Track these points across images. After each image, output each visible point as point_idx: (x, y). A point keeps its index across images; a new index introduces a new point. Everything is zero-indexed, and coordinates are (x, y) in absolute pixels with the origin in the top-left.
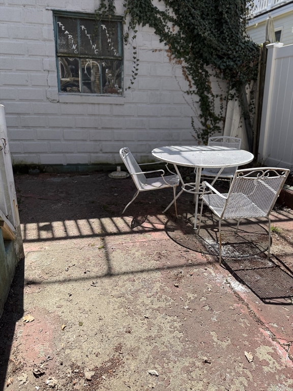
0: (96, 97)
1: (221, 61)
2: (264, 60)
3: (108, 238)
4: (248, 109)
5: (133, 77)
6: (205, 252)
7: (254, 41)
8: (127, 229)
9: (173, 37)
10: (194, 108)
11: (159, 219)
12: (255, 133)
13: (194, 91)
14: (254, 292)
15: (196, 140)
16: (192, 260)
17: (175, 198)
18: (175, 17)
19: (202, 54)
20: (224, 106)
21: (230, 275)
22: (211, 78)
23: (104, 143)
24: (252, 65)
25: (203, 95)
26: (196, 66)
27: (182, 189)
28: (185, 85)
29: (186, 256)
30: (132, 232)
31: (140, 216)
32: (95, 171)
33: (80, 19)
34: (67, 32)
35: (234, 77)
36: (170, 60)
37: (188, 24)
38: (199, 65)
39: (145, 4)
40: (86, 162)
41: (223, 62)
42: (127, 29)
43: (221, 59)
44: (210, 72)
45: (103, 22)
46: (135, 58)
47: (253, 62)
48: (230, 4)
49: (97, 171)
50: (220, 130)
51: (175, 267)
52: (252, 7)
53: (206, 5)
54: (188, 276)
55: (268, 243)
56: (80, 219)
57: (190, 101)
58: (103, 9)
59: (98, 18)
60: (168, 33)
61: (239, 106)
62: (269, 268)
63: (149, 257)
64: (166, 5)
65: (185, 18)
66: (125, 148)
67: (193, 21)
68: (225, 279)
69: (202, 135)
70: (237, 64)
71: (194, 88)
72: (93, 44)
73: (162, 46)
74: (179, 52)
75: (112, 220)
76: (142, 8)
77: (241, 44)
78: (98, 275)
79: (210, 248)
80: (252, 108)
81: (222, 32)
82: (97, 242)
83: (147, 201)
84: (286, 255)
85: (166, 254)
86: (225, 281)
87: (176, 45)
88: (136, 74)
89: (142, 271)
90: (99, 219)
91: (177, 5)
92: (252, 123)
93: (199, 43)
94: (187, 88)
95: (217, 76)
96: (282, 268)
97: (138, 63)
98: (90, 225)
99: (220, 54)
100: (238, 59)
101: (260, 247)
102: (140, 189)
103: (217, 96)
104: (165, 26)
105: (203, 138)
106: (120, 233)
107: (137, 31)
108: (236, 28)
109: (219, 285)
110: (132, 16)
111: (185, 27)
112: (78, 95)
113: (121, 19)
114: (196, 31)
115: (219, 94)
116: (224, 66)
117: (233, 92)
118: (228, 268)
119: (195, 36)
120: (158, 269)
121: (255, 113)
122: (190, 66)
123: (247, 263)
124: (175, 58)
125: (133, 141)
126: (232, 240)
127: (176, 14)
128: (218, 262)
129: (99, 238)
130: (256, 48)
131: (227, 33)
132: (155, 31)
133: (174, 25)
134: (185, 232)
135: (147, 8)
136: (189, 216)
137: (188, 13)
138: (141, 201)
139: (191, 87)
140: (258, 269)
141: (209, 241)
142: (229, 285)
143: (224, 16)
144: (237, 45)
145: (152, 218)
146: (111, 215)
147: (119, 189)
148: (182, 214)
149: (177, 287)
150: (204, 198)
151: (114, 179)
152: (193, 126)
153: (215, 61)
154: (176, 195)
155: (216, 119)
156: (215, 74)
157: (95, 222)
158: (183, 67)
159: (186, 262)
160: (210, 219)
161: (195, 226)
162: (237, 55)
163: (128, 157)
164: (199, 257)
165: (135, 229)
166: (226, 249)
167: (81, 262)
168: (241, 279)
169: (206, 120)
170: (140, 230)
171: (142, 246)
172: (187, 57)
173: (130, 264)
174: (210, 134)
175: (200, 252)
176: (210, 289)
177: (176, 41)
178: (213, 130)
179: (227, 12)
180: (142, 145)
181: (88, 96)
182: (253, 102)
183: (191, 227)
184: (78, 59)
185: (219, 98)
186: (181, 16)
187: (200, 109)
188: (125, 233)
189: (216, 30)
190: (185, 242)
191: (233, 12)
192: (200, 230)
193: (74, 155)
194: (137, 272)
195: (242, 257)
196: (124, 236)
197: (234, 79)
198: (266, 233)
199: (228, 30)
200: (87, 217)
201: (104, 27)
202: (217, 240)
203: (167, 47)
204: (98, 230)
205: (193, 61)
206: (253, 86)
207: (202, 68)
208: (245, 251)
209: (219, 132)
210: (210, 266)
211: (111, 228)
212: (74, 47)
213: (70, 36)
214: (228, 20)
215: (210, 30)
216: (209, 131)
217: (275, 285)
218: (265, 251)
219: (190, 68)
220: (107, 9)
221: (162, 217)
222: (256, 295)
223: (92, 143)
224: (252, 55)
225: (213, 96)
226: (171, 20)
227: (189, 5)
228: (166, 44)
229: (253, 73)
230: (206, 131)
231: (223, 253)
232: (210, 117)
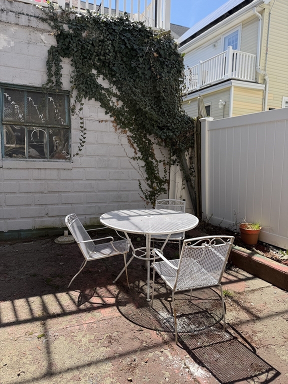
0: (42, 163)
1: (161, 132)
2: (199, 131)
3: (50, 322)
4: (189, 172)
5: (81, 144)
6: (160, 329)
7: (189, 116)
8: (73, 308)
9: (117, 110)
10: (140, 172)
11: (109, 291)
12: (197, 194)
13: (139, 157)
14: (214, 376)
15: (145, 201)
16: (146, 342)
17: (126, 265)
18: (118, 94)
19: (144, 125)
20: (168, 170)
21: (188, 356)
22: (154, 146)
23: (50, 207)
24: (188, 135)
25: (148, 160)
26: (140, 136)
27: (132, 255)
28: (131, 152)
29: (139, 337)
30: (79, 311)
31: (88, 289)
32: (40, 236)
33: (28, 91)
34: (13, 102)
35: (174, 145)
36: (116, 129)
37: (131, 100)
38: (143, 135)
39: (91, 82)
40: (30, 227)
41: (163, 132)
42: (74, 102)
43: (161, 130)
44: (153, 141)
45: (51, 95)
46: (82, 127)
47: (189, 132)
48: (166, 85)
49: (42, 236)
50: (166, 191)
51: (128, 353)
52: (185, 88)
53: (146, 85)
54: (143, 363)
55: (222, 310)
56: (18, 299)
57: (136, 166)
58: (50, 84)
59: (45, 92)
60: (113, 106)
61: (181, 170)
62: (227, 341)
63: (98, 342)
64: (110, 83)
65: (128, 94)
66: (72, 214)
67: (134, 98)
68: (183, 362)
69: (149, 196)
70: (176, 135)
71: (139, 154)
72: (40, 114)
73: (108, 117)
74: (123, 123)
75: (56, 297)
76: (88, 85)
77: (178, 118)
78: (35, 376)
79: (165, 323)
80: (192, 172)
81: (161, 108)
82: (36, 328)
83: (96, 269)
84: (242, 323)
85: (117, 338)
86: (183, 366)
87: (121, 117)
88: (84, 142)
89: (89, 365)
90: (41, 297)
91: (120, 84)
92: (193, 185)
93: (142, 116)
94: (133, 155)
95: (159, 144)
96: (239, 340)
97: (85, 132)
98: (29, 305)
99: (160, 125)
100: (176, 130)
101: (215, 316)
102: (88, 258)
103: (160, 161)
104: (110, 100)
105: (151, 199)
106: (64, 313)
107: (83, 104)
108: (172, 105)
109: (177, 371)
110: (78, 91)
111: (128, 102)
112: (24, 160)
113: (68, 94)
114: (138, 106)
115: (163, 159)
116: (165, 136)
117: (174, 158)
118: (185, 347)
119: (137, 110)
120: (108, 359)
121: (195, 176)
122: (134, 136)
123: (204, 338)
124: (120, 128)
125: (82, 203)
126: (187, 310)
127: (119, 91)
128: (174, 340)
129: (38, 323)
130: (191, 121)
131: (165, 109)
132: (100, 104)
133: (118, 100)
134: (138, 305)
135: (92, 85)
136: (142, 284)
137: (130, 91)
138: (90, 270)
139: (136, 154)
140: (216, 344)
141: (164, 315)
142: (187, 370)
143: (161, 95)
144: (175, 118)
145: (102, 291)
146: (54, 290)
147: (66, 256)
148: (134, 283)
149: (131, 381)
150: (155, 265)
151: (61, 245)
152: (140, 188)
153: (157, 132)
154: (127, 261)
155: (161, 182)
156: (157, 142)
157: (35, 301)
158: (128, 136)
159: (140, 344)
160: (163, 286)
161: (148, 297)
162: (175, 127)
163: (74, 224)
164: (154, 336)
165: (82, 307)
166: (182, 323)
167: (15, 359)
168: (199, 360)
169: (152, 182)
170: (88, 308)
171: (90, 329)
172: (131, 127)
173: (76, 356)
174: (156, 195)
175: (155, 330)
176: (167, 379)
177: (120, 114)
178: (159, 192)
179: (164, 91)
180: (91, 207)
181: (34, 161)
182: (192, 166)
183: (144, 297)
184: (24, 127)
185: (162, 163)
186: (124, 93)
187: (146, 173)
188: (71, 313)
189: (156, 106)
190: (138, 318)
191: (169, 92)
192: (154, 301)
193: (17, 220)
194: (83, 366)
195: (198, 331)
196: (69, 317)
197: (174, 147)
198: (218, 298)
199: (166, 106)
200: (26, 295)
201: (51, 99)
202: (172, 311)
203: (113, 119)
204: (38, 312)
205: (137, 131)
206: (191, 153)
207: (145, 136)
208: (201, 323)
209: (165, 193)
210: (166, 347)
211: (54, 308)
212: (20, 116)
213: (16, 106)
214: (166, 98)
215: (150, 105)
216: (156, 192)
217: (236, 363)
218: (220, 320)
219: (134, 137)
220: (54, 84)
221: (113, 288)
222: (218, 379)
223: (37, 207)
224: (188, 127)
225: (157, 161)
226: (115, 95)
227: (131, 84)
228: (111, 116)
229: (190, 142)
230: (153, 192)
231: (179, 328)
232: (156, 180)
